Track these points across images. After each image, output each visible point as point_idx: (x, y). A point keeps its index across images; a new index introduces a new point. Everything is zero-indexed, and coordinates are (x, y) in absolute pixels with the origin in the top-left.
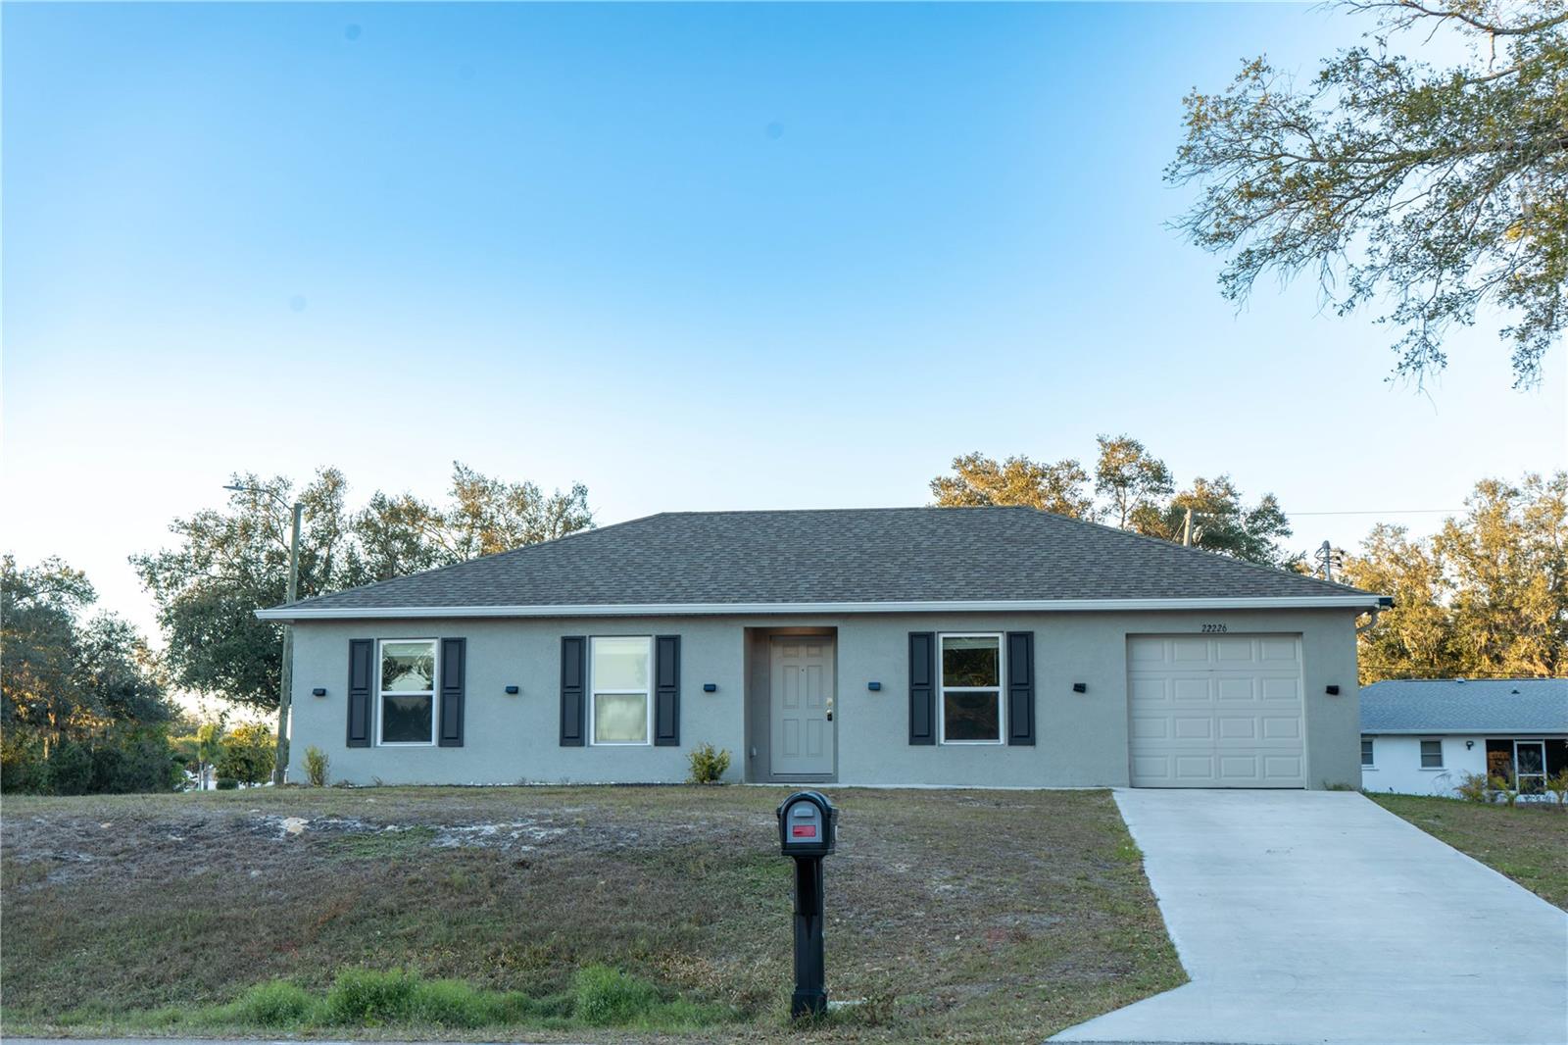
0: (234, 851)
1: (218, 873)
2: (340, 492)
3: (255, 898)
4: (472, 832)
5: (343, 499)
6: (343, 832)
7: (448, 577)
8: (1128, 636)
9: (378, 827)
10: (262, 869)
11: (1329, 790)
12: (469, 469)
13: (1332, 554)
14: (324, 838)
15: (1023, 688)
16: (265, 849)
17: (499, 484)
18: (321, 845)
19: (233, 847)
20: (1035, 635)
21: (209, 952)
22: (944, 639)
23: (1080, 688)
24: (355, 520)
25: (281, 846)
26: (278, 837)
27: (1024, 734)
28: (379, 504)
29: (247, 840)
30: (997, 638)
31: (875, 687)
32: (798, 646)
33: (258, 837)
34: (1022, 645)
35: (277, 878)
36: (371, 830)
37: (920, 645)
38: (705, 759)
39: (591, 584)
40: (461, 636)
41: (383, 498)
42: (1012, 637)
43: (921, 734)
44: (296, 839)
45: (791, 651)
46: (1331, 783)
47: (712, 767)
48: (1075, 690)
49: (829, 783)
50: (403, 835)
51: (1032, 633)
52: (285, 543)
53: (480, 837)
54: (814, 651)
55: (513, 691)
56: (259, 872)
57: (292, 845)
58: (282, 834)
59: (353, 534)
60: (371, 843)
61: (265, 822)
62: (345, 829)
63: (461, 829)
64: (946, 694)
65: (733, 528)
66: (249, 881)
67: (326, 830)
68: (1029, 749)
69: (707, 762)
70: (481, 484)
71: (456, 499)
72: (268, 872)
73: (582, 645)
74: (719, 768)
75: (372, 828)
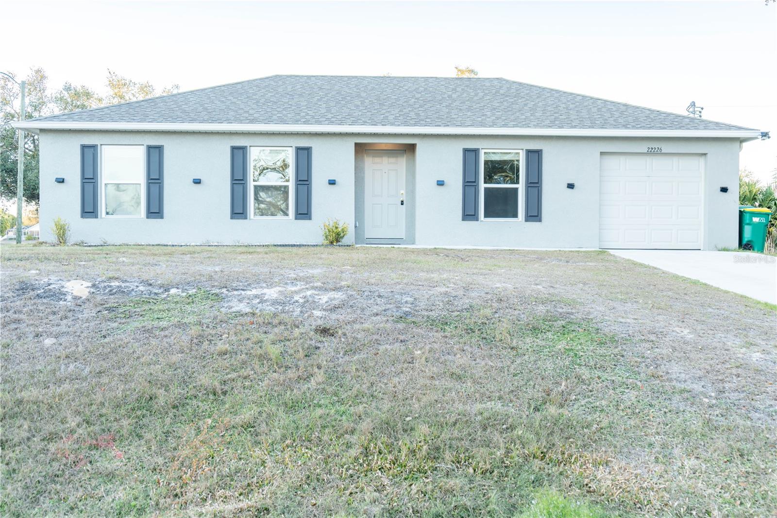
0: (22, 316)
1: (8, 341)
2: (44, 81)
3: (54, 372)
4: (256, 296)
5: (46, 85)
6: (128, 294)
7: (146, 106)
8: (602, 153)
9: (162, 290)
10: (56, 337)
11: (719, 250)
12: (116, 73)
13: (696, 109)
14: (112, 301)
15: (535, 185)
16: (54, 313)
17: (133, 81)
18: (110, 310)
19: (20, 312)
20: (543, 152)
21: (11, 455)
22: (485, 153)
23: (571, 186)
24: (54, 96)
25: (70, 311)
26: (65, 300)
27: (534, 215)
28: (68, 89)
29: (35, 304)
30: (519, 153)
31: (441, 183)
32: (382, 157)
33: (45, 301)
34: (535, 157)
35: (73, 348)
36: (156, 294)
37: (470, 155)
38: (334, 228)
39: (247, 112)
40: (160, 144)
41: (70, 85)
42: (529, 152)
43: (469, 214)
44: (84, 303)
45: (377, 160)
46: (720, 247)
47: (338, 234)
48: (568, 187)
49: (404, 244)
50: (191, 299)
51: (541, 151)
52: (14, 108)
53: (266, 301)
54: (392, 160)
55: (197, 182)
56: (54, 340)
57: (81, 309)
58: (69, 298)
59: (53, 104)
60: (161, 307)
61: (49, 285)
62: (130, 292)
63: (243, 292)
64: (486, 189)
65: (326, 84)
66: (45, 352)
67: (111, 293)
68: (537, 224)
69: (335, 231)
70: (123, 81)
71: (109, 89)
72: (63, 340)
73: (245, 151)
74: (342, 235)
75: (156, 291)
